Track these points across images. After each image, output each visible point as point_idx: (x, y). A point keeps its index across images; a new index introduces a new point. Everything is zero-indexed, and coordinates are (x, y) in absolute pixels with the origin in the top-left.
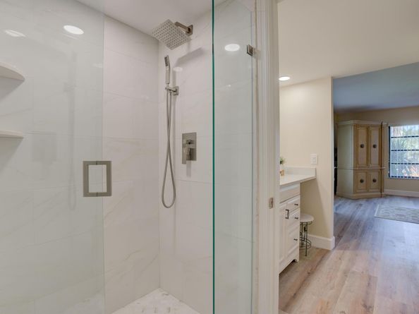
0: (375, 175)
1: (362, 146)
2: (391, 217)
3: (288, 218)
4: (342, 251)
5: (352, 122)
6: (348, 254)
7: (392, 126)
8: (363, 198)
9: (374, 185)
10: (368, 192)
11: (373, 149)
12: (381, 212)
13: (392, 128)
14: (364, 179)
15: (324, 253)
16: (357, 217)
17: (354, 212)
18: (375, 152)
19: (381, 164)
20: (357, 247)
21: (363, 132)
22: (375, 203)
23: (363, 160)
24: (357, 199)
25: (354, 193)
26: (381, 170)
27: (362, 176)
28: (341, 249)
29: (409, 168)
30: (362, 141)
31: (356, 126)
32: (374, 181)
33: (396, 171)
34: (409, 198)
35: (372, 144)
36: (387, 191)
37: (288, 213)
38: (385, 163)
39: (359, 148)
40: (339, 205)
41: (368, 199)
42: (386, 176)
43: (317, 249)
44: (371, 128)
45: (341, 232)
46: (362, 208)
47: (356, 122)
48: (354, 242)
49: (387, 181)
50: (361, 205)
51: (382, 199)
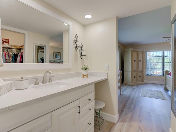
0: (140, 74)
1: (135, 61)
2: (148, 95)
3: (79, 113)
4: (122, 123)
5: (130, 49)
6: (126, 125)
7: (148, 52)
8: (135, 85)
9: (140, 79)
10: (137, 82)
11: (139, 62)
12: (143, 93)
13: (147, 53)
14: (136, 76)
15: (112, 125)
16: (132, 97)
17: (131, 93)
18: (140, 64)
19: (143, 69)
20: (131, 119)
21: (135, 54)
22: (140, 88)
23: (135, 68)
24: (132, 86)
25: (131, 83)
26: (143, 71)
27: (135, 75)
28: (122, 121)
29: (153, 70)
30: (135, 58)
31: (132, 51)
32: (140, 77)
33: (149, 72)
34: (154, 84)
35: (139, 60)
36: (145, 81)
37: (80, 109)
38: (145, 69)
39: (134, 62)
40: (124, 89)
41: (137, 85)
42: (145, 74)
43: (108, 122)
44: (139, 53)
45: (123, 108)
46: (135, 91)
47: (132, 49)
48: (129, 115)
49: (145, 77)
50: (134, 89)
51: (143, 85)
